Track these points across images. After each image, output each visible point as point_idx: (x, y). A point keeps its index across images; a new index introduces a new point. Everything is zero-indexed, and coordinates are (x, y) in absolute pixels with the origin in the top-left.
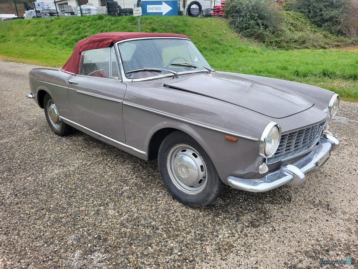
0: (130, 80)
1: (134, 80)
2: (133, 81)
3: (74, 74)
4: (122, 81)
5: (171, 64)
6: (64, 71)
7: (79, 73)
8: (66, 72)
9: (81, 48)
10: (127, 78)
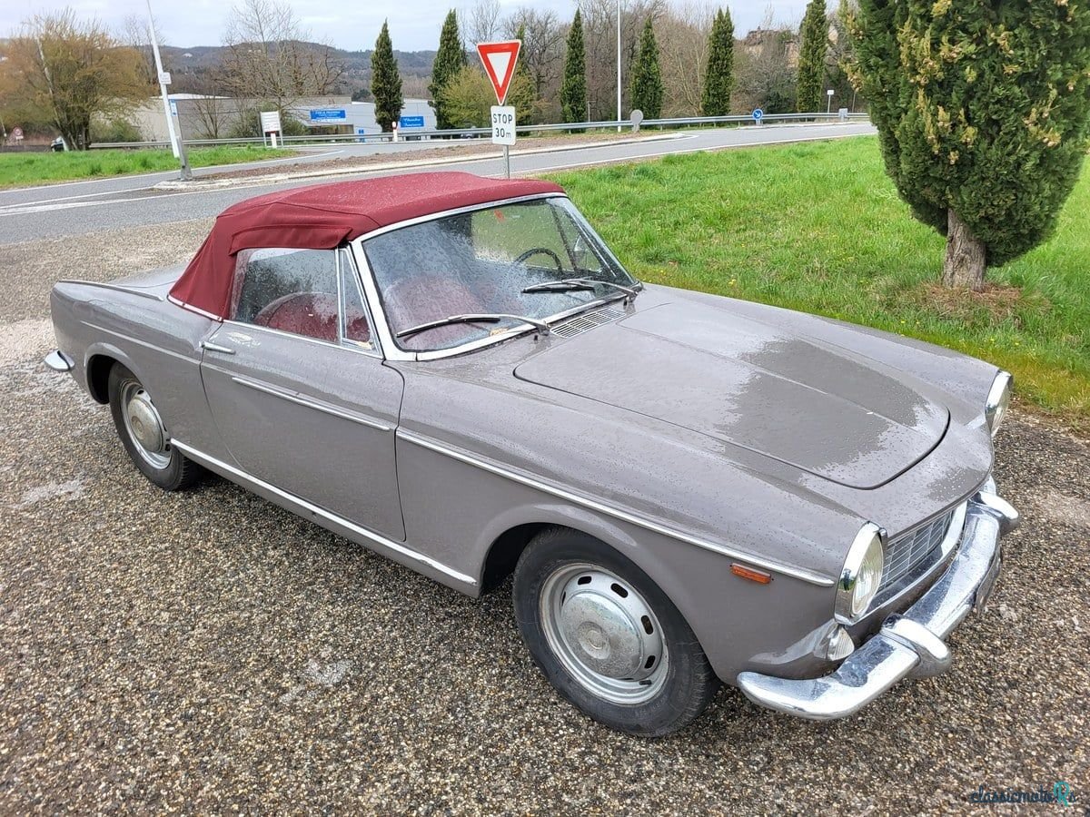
0: (411, 356)
1: (422, 356)
2: (419, 359)
3: (215, 317)
4: (385, 359)
5: (525, 292)
6: (181, 303)
7: (234, 315)
8: (187, 306)
9: (237, 237)
10: (400, 348)
